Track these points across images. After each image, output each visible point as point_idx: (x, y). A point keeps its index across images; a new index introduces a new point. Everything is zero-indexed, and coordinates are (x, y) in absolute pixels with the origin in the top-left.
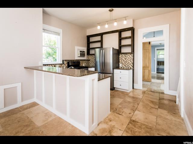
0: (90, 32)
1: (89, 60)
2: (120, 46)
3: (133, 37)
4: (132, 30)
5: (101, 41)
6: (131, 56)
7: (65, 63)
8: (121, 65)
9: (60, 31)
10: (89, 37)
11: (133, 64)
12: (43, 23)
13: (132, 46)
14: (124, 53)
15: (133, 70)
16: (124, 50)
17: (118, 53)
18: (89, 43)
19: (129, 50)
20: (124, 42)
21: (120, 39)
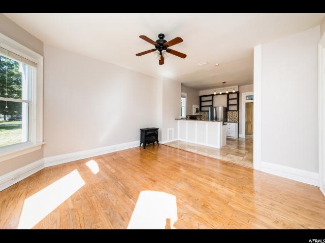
0: (202, 93)
1: (201, 116)
2: (228, 105)
3: (238, 99)
4: (238, 93)
5: (212, 101)
6: (237, 113)
7: (188, 117)
8: (228, 120)
9: (185, 94)
10: (201, 97)
11: (239, 119)
12: (182, 91)
13: (238, 105)
14: (231, 111)
15: (238, 123)
16: (231, 108)
17: (226, 110)
18: (201, 101)
19: (235, 108)
20: (231, 102)
21: (228, 100)
